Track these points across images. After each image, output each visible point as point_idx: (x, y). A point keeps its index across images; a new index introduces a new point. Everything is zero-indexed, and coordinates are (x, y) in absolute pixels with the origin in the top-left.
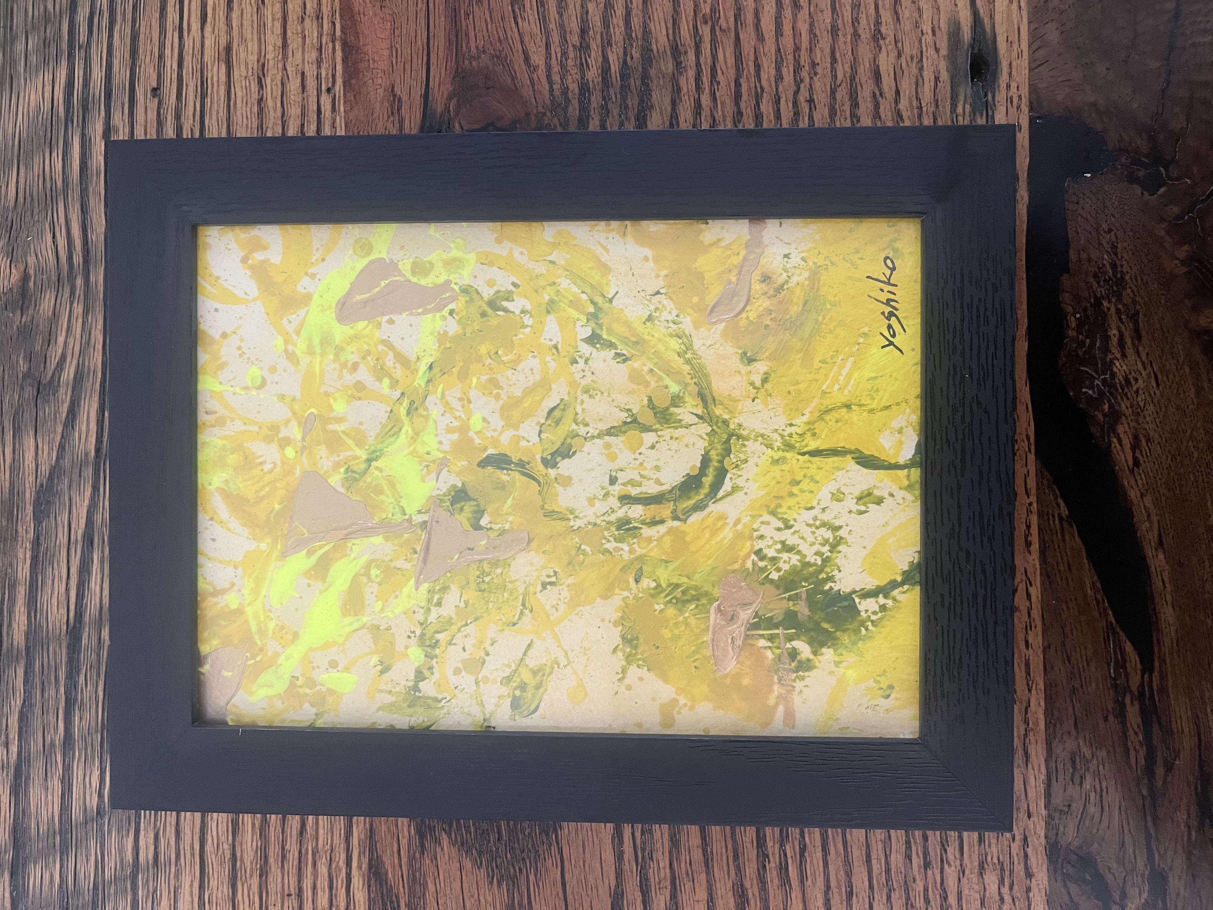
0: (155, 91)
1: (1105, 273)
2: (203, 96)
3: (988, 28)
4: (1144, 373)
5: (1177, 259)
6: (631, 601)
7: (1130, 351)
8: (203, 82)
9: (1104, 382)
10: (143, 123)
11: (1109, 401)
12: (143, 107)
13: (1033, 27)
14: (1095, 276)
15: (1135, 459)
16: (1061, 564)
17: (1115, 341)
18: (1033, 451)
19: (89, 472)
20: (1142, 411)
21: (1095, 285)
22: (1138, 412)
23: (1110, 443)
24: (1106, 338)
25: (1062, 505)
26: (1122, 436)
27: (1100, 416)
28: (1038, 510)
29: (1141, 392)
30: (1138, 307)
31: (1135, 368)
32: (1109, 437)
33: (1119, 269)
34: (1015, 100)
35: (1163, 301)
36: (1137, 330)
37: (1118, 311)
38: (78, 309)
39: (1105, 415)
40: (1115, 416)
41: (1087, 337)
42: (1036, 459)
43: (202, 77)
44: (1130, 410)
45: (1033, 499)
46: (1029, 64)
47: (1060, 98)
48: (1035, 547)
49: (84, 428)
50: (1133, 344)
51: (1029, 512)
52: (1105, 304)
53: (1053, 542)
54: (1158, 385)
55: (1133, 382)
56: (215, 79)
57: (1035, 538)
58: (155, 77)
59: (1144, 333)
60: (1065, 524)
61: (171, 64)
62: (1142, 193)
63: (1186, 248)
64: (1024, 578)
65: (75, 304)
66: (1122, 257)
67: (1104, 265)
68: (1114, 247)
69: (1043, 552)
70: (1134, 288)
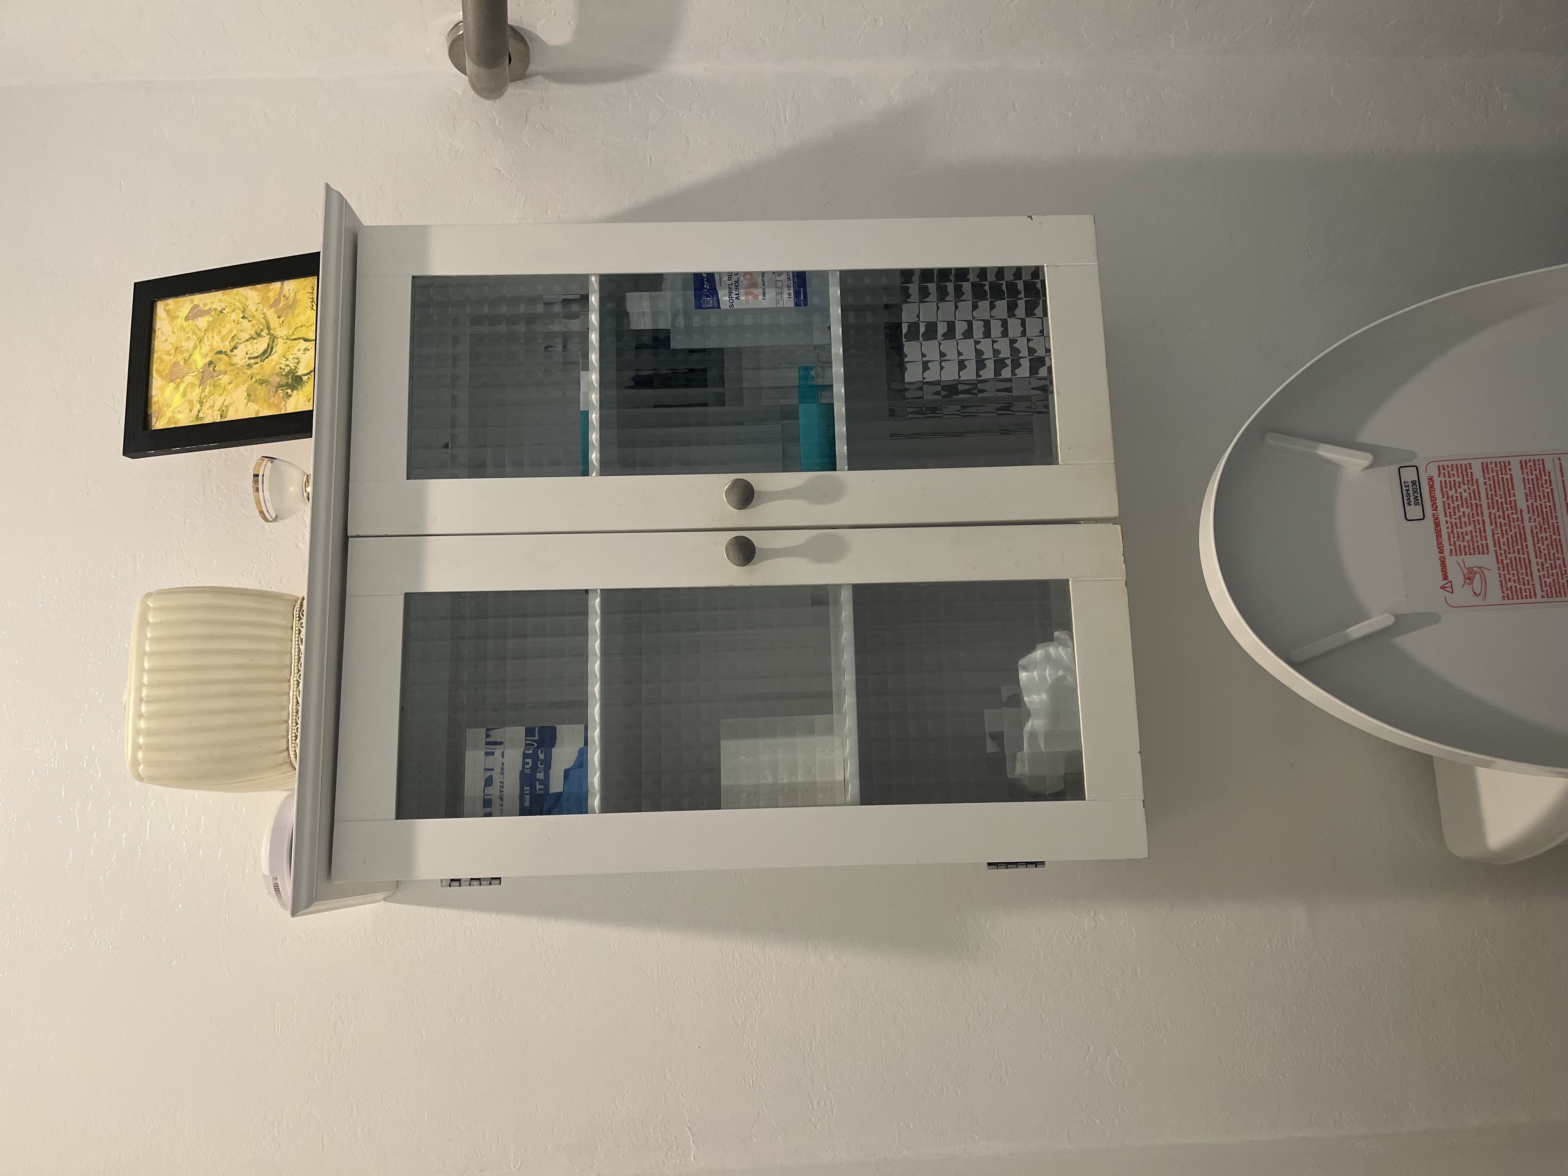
6: (250, 385)
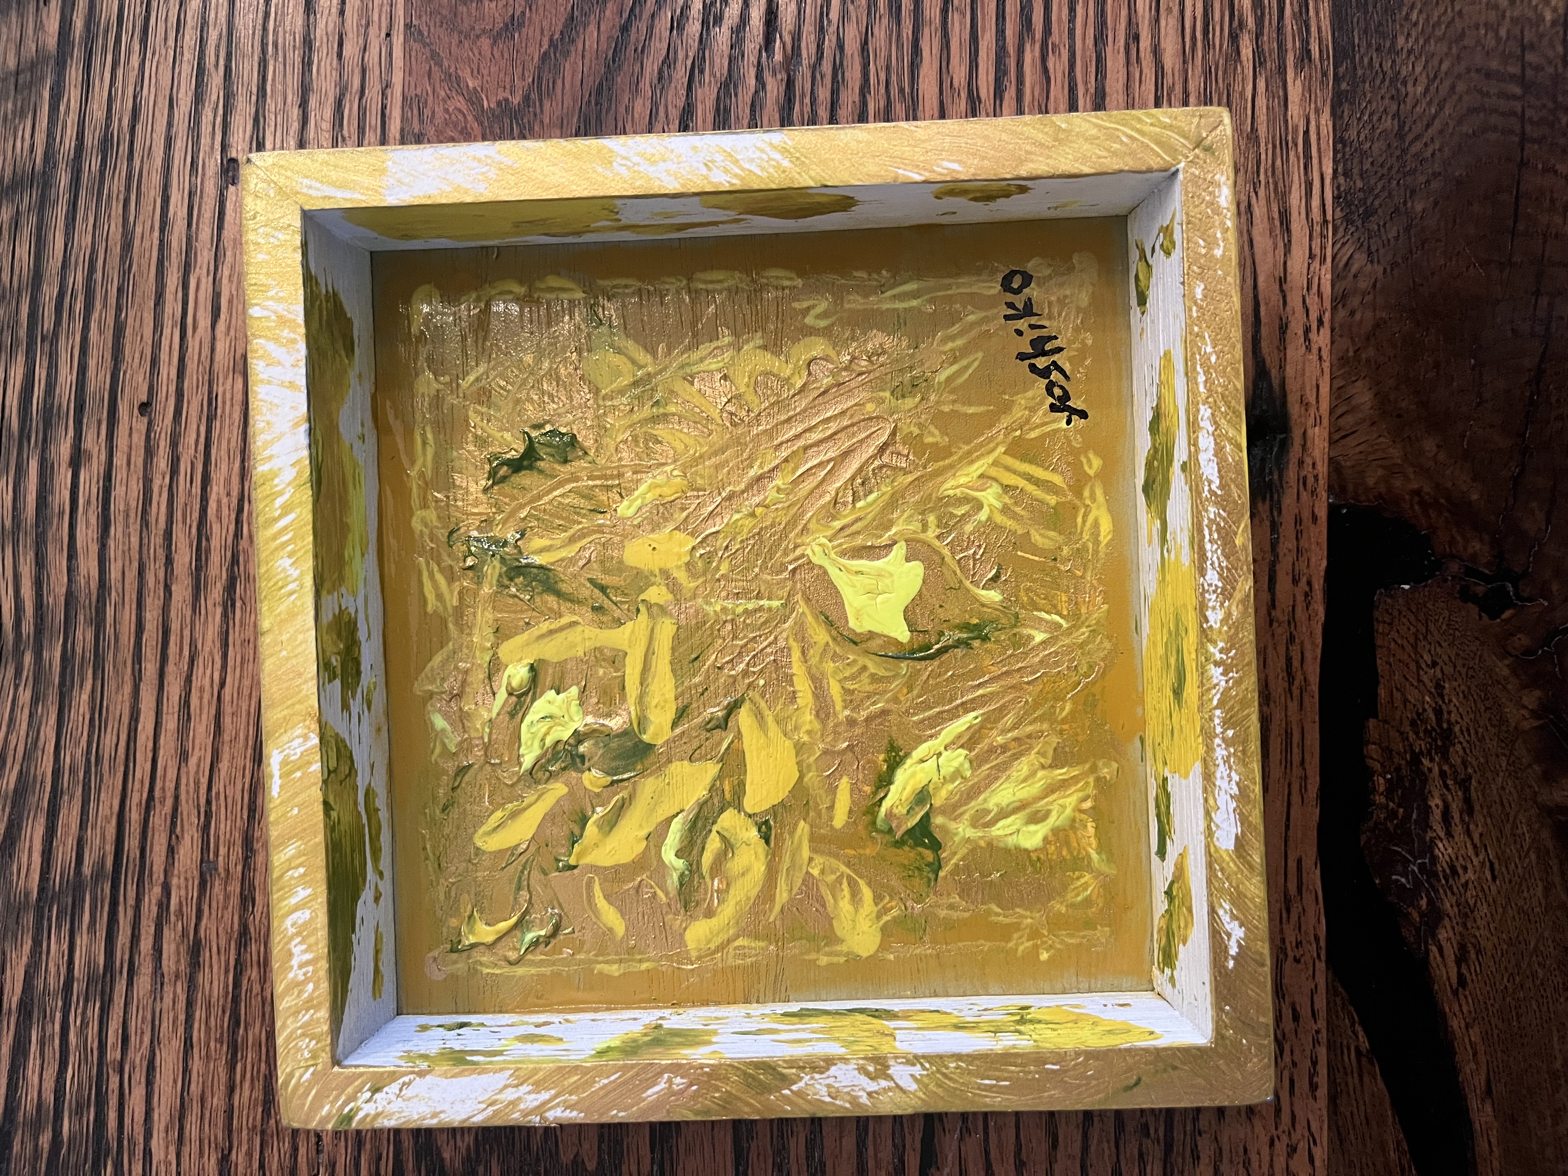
0: (145, 407)
1: (1425, 721)
2: (210, 419)
3: (1276, 382)
4: (1475, 861)
5: (1525, 707)
7: (1458, 830)
8: (212, 399)
9: (1422, 867)
10: (126, 449)
11: (1428, 896)
12: (127, 427)
13: (1339, 383)
14: (1413, 723)
15: (1460, 976)
16: (1356, 1116)
17: (1437, 814)
18: (1323, 957)
19: (29, 919)
20: (1472, 912)
21: (1412, 736)
22: (1466, 912)
23: (1427, 952)
24: (1426, 811)
25: (1361, 1034)
26: (1443, 943)
27: (1415, 915)
28: (1328, 1041)
29: (1470, 885)
30: (1470, 770)
31: (1463, 852)
32: (1426, 944)
33: (1446, 716)
34: (1310, 480)
35: (1504, 765)
36: (1467, 800)
37: (1443, 774)
38: (25, 696)
39: (1422, 915)
40: (1434, 916)
41: (1399, 806)
42: (1327, 969)
43: (210, 392)
44: (1456, 909)
45: (1322, 1024)
46: (1330, 434)
47: (1371, 482)
48: (1323, 1091)
49: (25, 859)
50: (1462, 820)
51: (1316, 1042)
52: (1426, 762)
53: (1347, 1084)
54: (1494, 878)
55: (1460, 871)
56: (228, 396)
57: (1322, 1079)
58: (145, 388)
59: (1477, 807)
60: (1364, 1060)
61: (168, 371)
62: (1480, 617)
63: (1538, 693)
64: (1307, 1134)
65: (21, 688)
66: (1450, 701)
67: (1425, 710)
68: (1439, 686)
69: (1333, 1099)
70: (1465, 744)
